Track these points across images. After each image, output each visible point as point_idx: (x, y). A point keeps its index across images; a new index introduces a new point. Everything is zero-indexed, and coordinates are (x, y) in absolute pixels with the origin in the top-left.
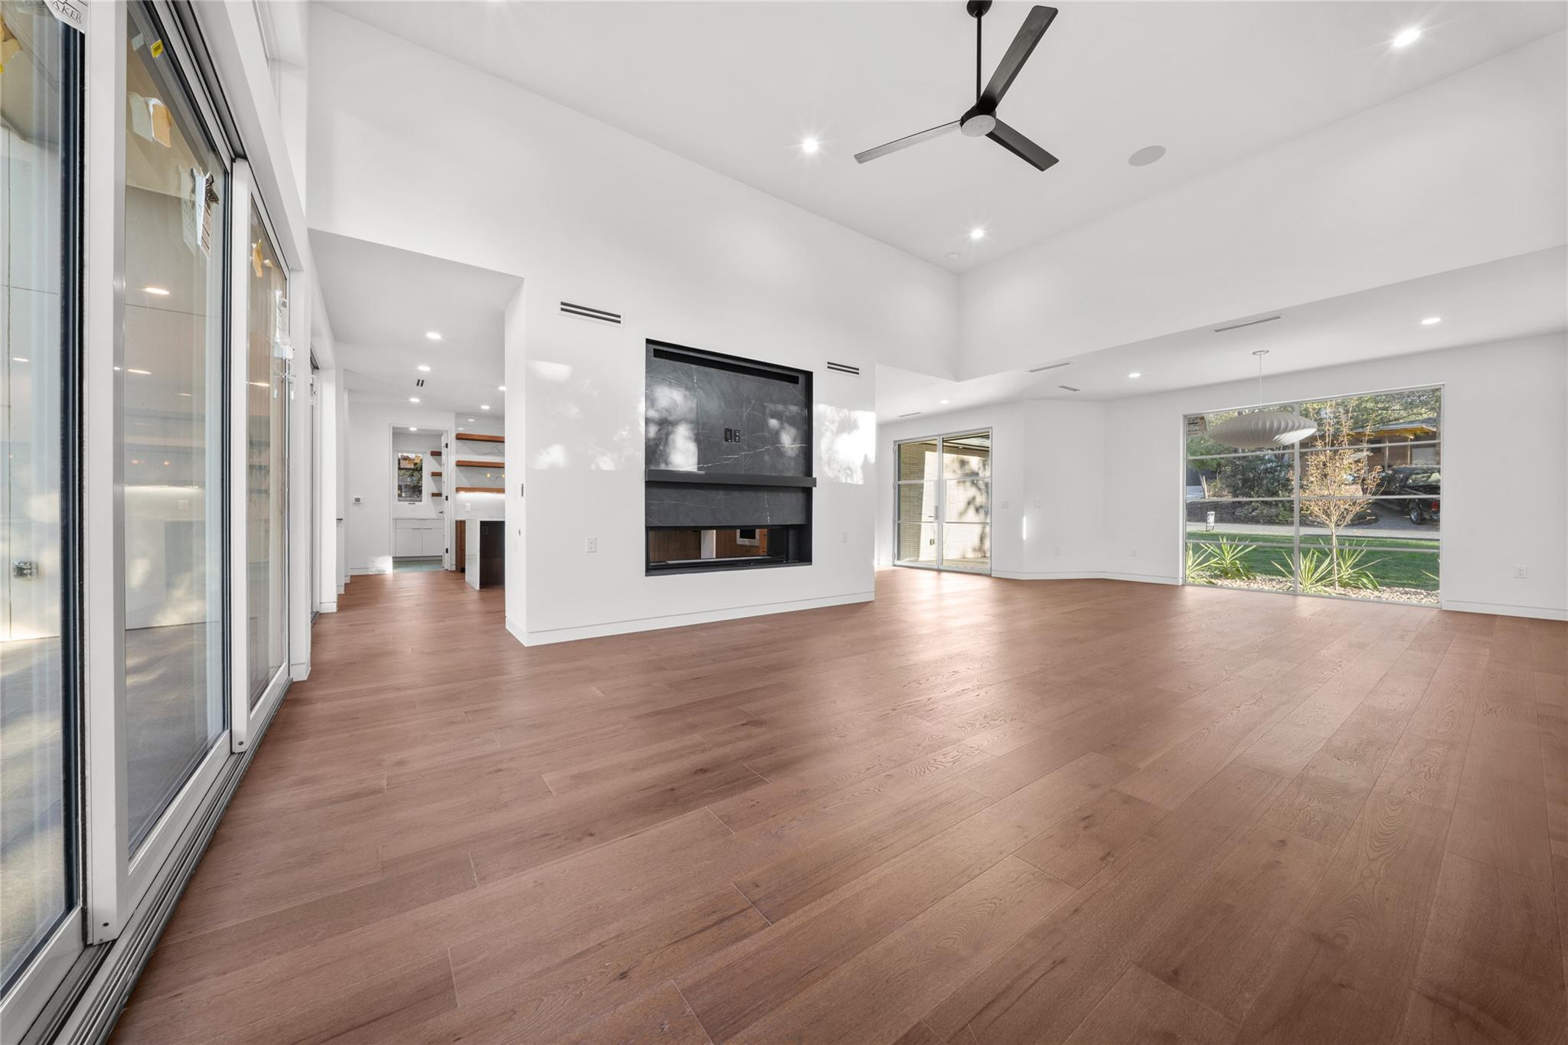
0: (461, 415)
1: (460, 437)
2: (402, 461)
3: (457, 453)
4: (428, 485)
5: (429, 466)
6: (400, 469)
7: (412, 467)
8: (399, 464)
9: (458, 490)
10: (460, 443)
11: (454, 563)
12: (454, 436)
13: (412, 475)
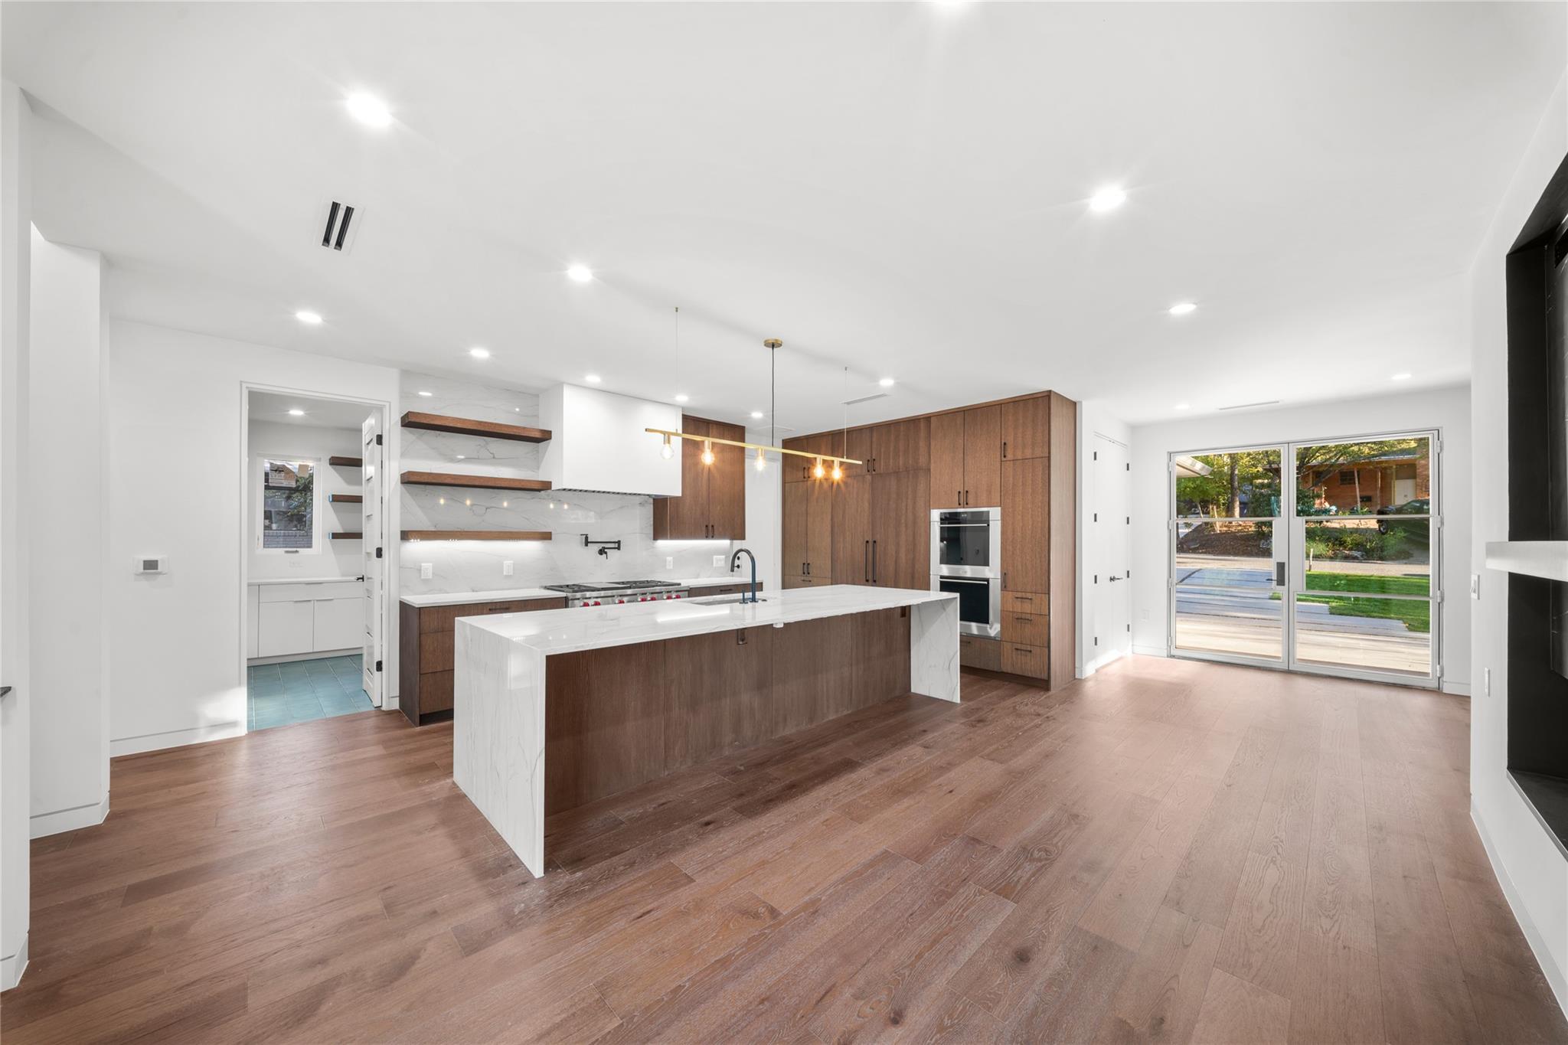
0: (411, 375)
1: (411, 422)
2: (273, 476)
3: (403, 455)
4: (323, 517)
5: (327, 483)
6: (267, 488)
7: (293, 485)
8: (267, 480)
9: (405, 536)
10: (412, 434)
11: (397, 692)
12: (397, 419)
13: (289, 498)
